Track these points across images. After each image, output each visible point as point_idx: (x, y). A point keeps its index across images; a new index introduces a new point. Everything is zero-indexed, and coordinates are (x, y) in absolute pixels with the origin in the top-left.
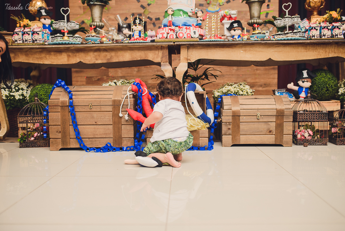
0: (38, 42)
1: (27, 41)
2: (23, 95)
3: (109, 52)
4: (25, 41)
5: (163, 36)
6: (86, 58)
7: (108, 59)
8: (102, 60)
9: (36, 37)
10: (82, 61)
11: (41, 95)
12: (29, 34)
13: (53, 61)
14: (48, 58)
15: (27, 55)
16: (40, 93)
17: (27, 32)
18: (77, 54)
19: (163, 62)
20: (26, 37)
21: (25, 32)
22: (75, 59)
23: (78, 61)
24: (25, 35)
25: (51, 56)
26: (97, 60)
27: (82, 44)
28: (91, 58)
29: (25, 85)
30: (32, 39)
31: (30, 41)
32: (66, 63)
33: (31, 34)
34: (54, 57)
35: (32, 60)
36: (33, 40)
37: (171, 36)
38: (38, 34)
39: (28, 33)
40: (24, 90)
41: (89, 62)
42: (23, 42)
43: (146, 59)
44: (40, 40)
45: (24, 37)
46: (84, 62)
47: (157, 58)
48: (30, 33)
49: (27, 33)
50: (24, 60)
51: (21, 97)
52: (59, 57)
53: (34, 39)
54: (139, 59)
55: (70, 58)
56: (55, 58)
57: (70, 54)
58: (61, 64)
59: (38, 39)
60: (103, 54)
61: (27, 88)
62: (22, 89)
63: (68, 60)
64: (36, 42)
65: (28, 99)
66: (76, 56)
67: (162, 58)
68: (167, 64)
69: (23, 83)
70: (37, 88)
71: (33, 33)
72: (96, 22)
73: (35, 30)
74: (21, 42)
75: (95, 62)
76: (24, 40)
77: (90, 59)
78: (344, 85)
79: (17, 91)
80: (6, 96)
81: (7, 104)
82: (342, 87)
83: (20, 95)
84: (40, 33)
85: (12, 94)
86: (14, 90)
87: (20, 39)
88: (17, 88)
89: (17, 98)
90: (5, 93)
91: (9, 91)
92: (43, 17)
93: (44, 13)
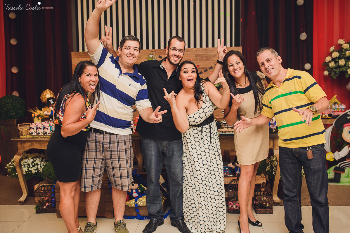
0: (48, 134)
1: (40, 133)
2: (37, 169)
4: (39, 134)
9: (46, 131)
11: (51, 171)
12: (41, 129)
15: (40, 144)
16: (49, 170)
17: (39, 127)
20: (39, 131)
21: (38, 127)
29: (39, 160)
30: (43, 132)
31: (42, 133)
33: (42, 129)
35: (44, 147)
36: (44, 133)
39: (41, 128)
40: (38, 165)
42: (37, 133)
44: (49, 133)
45: (37, 131)
48: (42, 128)
49: (40, 128)
50: (38, 147)
51: (36, 171)
53: (45, 132)
61: (41, 162)
62: (37, 164)
64: (46, 134)
65: (41, 172)
69: (38, 159)
70: (48, 166)
71: (44, 128)
73: (45, 126)
74: (36, 134)
76: (38, 133)
78: (271, 164)
79: (34, 166)
80: (26, 172)
81: (27, 176)
82: (269, 166)
83: (35, 170)
84: (49, 128)
85: (30, 169)
86: (31, 166)
87: (35, 132)
88: (33, 164)
89: (34, 172)
90: (25, 169)
91: (27, 167)
92: (51, 105)
93: (52, 102)
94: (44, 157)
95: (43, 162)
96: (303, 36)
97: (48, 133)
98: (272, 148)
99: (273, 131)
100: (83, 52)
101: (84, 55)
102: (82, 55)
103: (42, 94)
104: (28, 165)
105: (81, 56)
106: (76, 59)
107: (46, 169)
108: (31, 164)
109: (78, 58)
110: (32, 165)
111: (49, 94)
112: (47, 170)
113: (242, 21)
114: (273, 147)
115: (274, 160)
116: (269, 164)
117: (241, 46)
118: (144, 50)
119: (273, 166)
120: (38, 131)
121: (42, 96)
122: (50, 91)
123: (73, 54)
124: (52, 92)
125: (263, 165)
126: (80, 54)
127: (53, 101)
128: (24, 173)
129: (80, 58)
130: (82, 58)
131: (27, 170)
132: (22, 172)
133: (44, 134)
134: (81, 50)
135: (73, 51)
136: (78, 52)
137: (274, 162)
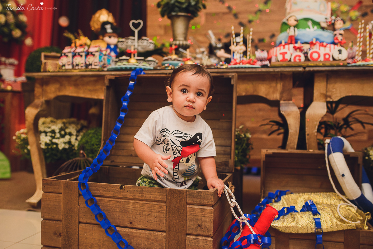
0: (93, 67)
1: (78, 65)
2: (69, 143)
4: (76, 66)
5: (284, 57)
9: (91, 59)
11: (93, 145)
12: (81, 56)
15: (76, 85)
16: (91, 142)
17: (79, 53)
19: (284, 100)
20: (78, 60)
21: (76, 53)
24: (76, 58)
27: (155, 69)
29: (76, 128)
30: (85, 63)
31: (82, 65)
37: (297, 58)
38: (94, 55)
39: (81, 54)
40: (73, 135)
42: (73, 66)
43: (255, 94)
44: (96, 64)
45: (74, 60)
47: (274, 93)
48: (84, 54)
49: (79, 55)
50: (72, 93)
51: (67, 146)
54: (244, 94)
59: (93, 63)
61: (78, 132)
62: (70, 134)
64: (90, 67)
65: (76, 148)
67: (282, 93)
68: (290, 103)
71: (88, 54)
72: (179, 40)
74: (70, 67)
76: (75, 64)
79: (63, 136)
80: (46, 144)
81: (48, 155)
83: (65, 143)
84: (97, 54)
85: (54, 141)
86: (58, 135)
87: (69, 63)
88: (63, 133)
89: (61, 147)
90: (45, 139)
91: (51, 136)
92: (107, 35)
95: (83, 133)
97: (95, 65)
104: (53, 132)
107: (84, 140)
108: (57, 131)
110: (60, 132)
111: (106, 16)
112: (87, 142)
120: (76, 61)
124: (110, 14)
128: (43, 146)
131: (48, 142)
132: (38, 145)
133: (87, 66)
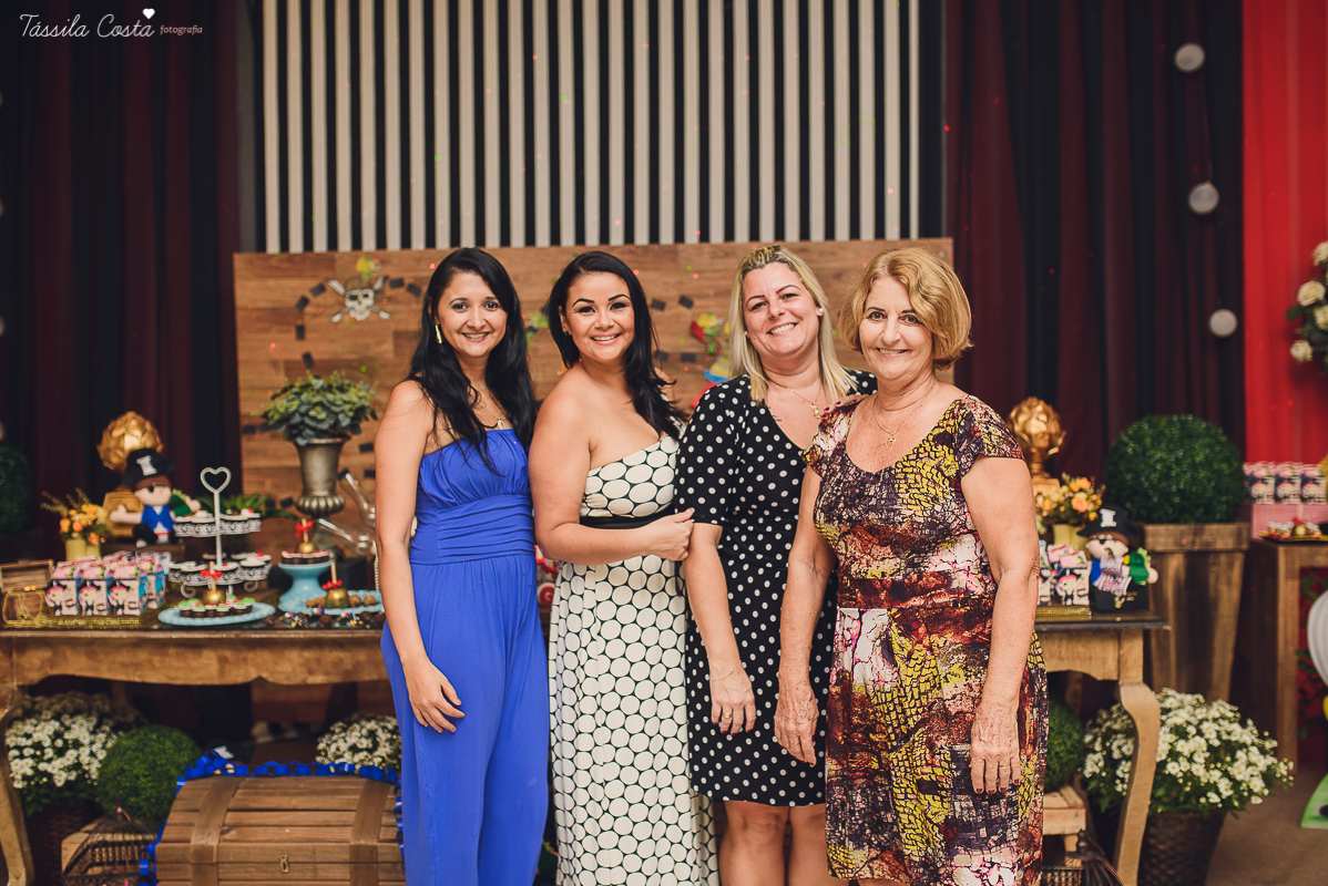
0: (127, 612)
1: (92, 607)
2: (77, 766)
3: (349, 651)
4: (87, 609)
6: (279, 668)
7: (347, 673)
8: (327, 673)
9: (120, 596)
10: (265, 675)
11: (137, 777)
12: (98, 588)
13: (173, 674)
14: (157, 665)
15: (91, 655)
16: (131, 771)
17: (92, 581)
18: (250, 655)
20: (90, 596)
21: (85, 581)
22: (242, 672)
23: (253, 674)
24: (85, 591)
25: (167, 659)
26: (311, 672)
28: (294, 668)
29: (86, 724)
30: (108, 601)
31: (101, 608)
32: (216, 682)
33: (104, 589)
34: (175, 663)
35: (109, 670)
36: (112, 606)
38: (128, 588)
39: (97, 583)
40: (82, 745)
41: (288, 678)
42: (80, 608)
44: (132, 606)
45: (82, 596)
46: (270, 679)
48: (103, 584)
49: (93, 585)
50: (82, 670)
51: (73, 776)
52: (193, 663)
53: (115, 604)
55: (227, 668)
56: (181, 665)
57: (228, 654)
58: (200, 683)
59: (126, 604)
60: (332, 656)
61: (93, 733)
62: (77, 744)
63: (222, 673)
64: (120, 612)
65: (94, 777)
66: (245, 660)
69: (80, 719)
70: (125, 753)
71: (112, 584)
72: (318, 498)
73: (116, 576)
74: (73, 611)
75: (304, 680)
76: (84, 605)
77: (290, 670)
78: (1103, 744)
79: (60, 753)
80: (25, 778)
81: (29, 799)
82: (1095, 752)
83: (68, 769)
84: (135, 585)
85: (43, 766)
86: (50, 753)
87: (70, 603)
88: (59, 743)
89: (60, 780)
90: (21, 768)
91: (33, 757)
92: (144, 482)
93: (148, 470)
94: (107, 708)
95: (103, 732)
96: (1204, 198)
97: (131, 609)
98: (1114, 677)
99: (1114, 603)
100: (285, 255)
101: (285, 265)
102: (277, 268)
103: (106, 436)
104: (38, 746)
105: (274, 270)
106: (254, 284)
107: (114, 766)
108: (47, 743)
109: (261, 277)
110: (53, 746)
111: (138, 433)
112: (122, 771)
113: (949, 133)
114: (1119, 675)
115: (1116, 727)
116: (1098, 747)
117: (948, 235)
118: (542, 249)
119: (1116, 755)
120: (86, 598)
121: (105, 440)
122: (140, 418)
123: (240, 261)
124: (148, 426)
125: (1070, 752)
126: (273, 262)
127: (154, 463)
128: (19, 785)
129: (270, 277)
130: (278, 277)
131: (30, 772)
132: (8, 782)
133: (113, 609)
134: (273, 246)
135: (238, 249)
136: (261, 255)
137: (1119, 736)
